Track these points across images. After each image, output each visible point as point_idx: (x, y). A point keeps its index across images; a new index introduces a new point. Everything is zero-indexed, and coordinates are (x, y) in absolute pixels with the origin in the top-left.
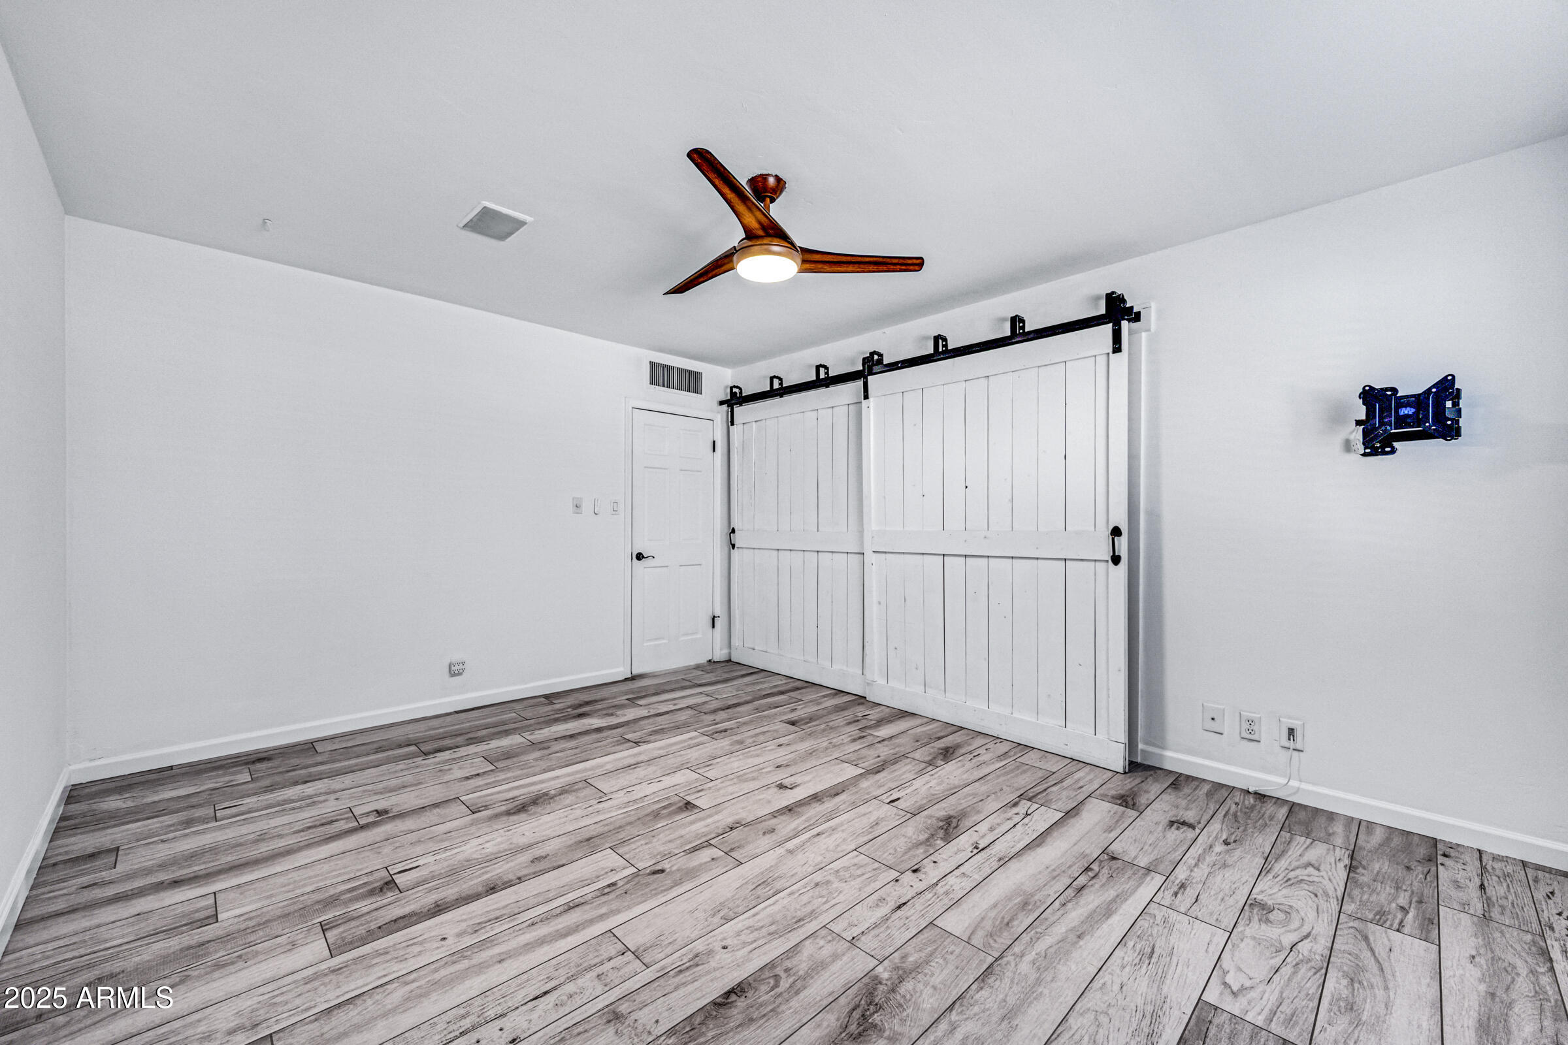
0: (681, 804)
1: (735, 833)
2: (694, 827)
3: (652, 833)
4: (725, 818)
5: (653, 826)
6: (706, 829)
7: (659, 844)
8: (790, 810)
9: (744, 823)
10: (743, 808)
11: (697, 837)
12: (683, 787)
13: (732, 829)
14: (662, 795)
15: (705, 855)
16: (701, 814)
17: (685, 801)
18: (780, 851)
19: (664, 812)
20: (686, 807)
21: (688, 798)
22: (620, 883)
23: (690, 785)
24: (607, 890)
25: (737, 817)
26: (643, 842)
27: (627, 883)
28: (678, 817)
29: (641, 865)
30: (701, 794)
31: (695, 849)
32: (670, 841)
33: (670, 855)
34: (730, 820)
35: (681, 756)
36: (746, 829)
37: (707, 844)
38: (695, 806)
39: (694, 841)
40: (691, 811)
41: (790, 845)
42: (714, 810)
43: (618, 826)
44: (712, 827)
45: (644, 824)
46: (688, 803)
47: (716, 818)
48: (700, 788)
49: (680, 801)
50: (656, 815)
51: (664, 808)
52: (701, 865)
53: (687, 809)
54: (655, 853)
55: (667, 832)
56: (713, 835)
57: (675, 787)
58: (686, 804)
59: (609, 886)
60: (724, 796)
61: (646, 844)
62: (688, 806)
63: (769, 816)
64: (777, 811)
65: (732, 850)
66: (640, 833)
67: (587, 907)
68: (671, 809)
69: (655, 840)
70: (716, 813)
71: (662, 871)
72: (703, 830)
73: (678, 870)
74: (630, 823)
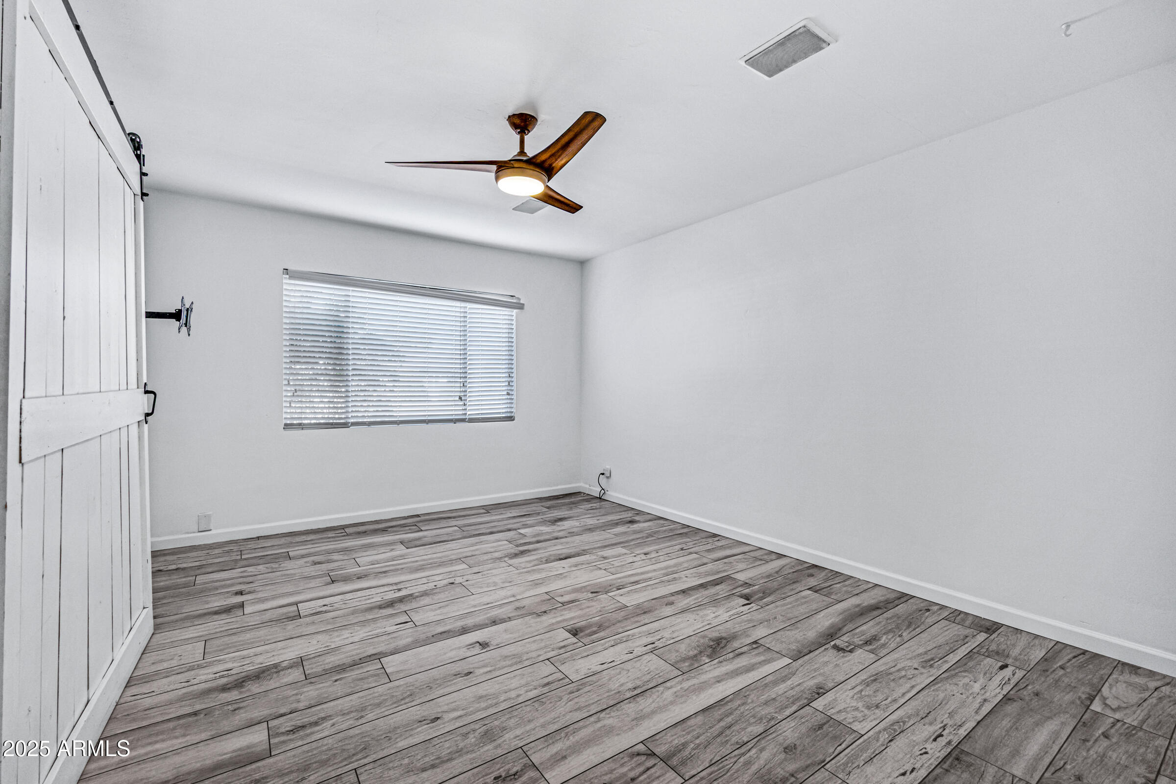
0: (582, 634)
1: (543, 610)
2: (571, 616)
3: (601, 613)
4: (547, 620)
5: (602, 618)
6: (563, 613)
7: (596, 606)
8: (494, 622)
9: (535, 615)
10: (530, 627)
11: (570, 609)
12: (578, 654)
13: (545, 612)
14: (599, 646)
15: (566, 598)
16: (565, 624)
17: (577, 637)
18: (519, 597)
19: (595, 629)
20: (577, 631)
21: (574, 640)
22: (615, 589)
23: (572, 656)
24: (621, 587)
25: (538, 619)
26: (607, 608)
27: (611, 589)
28: (583, 623)
29: (605, 596)
30: (562, 644)
31: (572, 602)
32: (588, 607)
33: (588, 599)
34: (544, 618)
35: (579, 709)
36: (534, 611)
37: (563, 604)
38: (569, 631)
39: (572, 606)
40: (572, 628)
41: (512, 599)
42: (555, 627)
43: (629, 620)
44: (558, 614)
45: (609, 620)
46: (575, 635)
47: (554, 621)
48: (562, 651)
49: (582, 637)
50: (601, 627)
51: (595, 633)
52: (570, 594)
53: (576, 630)
54: (597, 602)
55: (591, 613)
56: (559, 608)
57: (586, 654)
58: (576, 634)
59: (620, 589)
60: (542, 640)
61: (604, 607)
62: (575, 632)
63: (512, 619)
64: (505, 622)
65: (549, 600)
66: (610, 614)
67: (630, 582)
68: (589, 631)
69: (599, 609)
70: (553, 624)
71: (592, 593)
72: (566, 612)
73: (583, 593)
74: (619, 622)
